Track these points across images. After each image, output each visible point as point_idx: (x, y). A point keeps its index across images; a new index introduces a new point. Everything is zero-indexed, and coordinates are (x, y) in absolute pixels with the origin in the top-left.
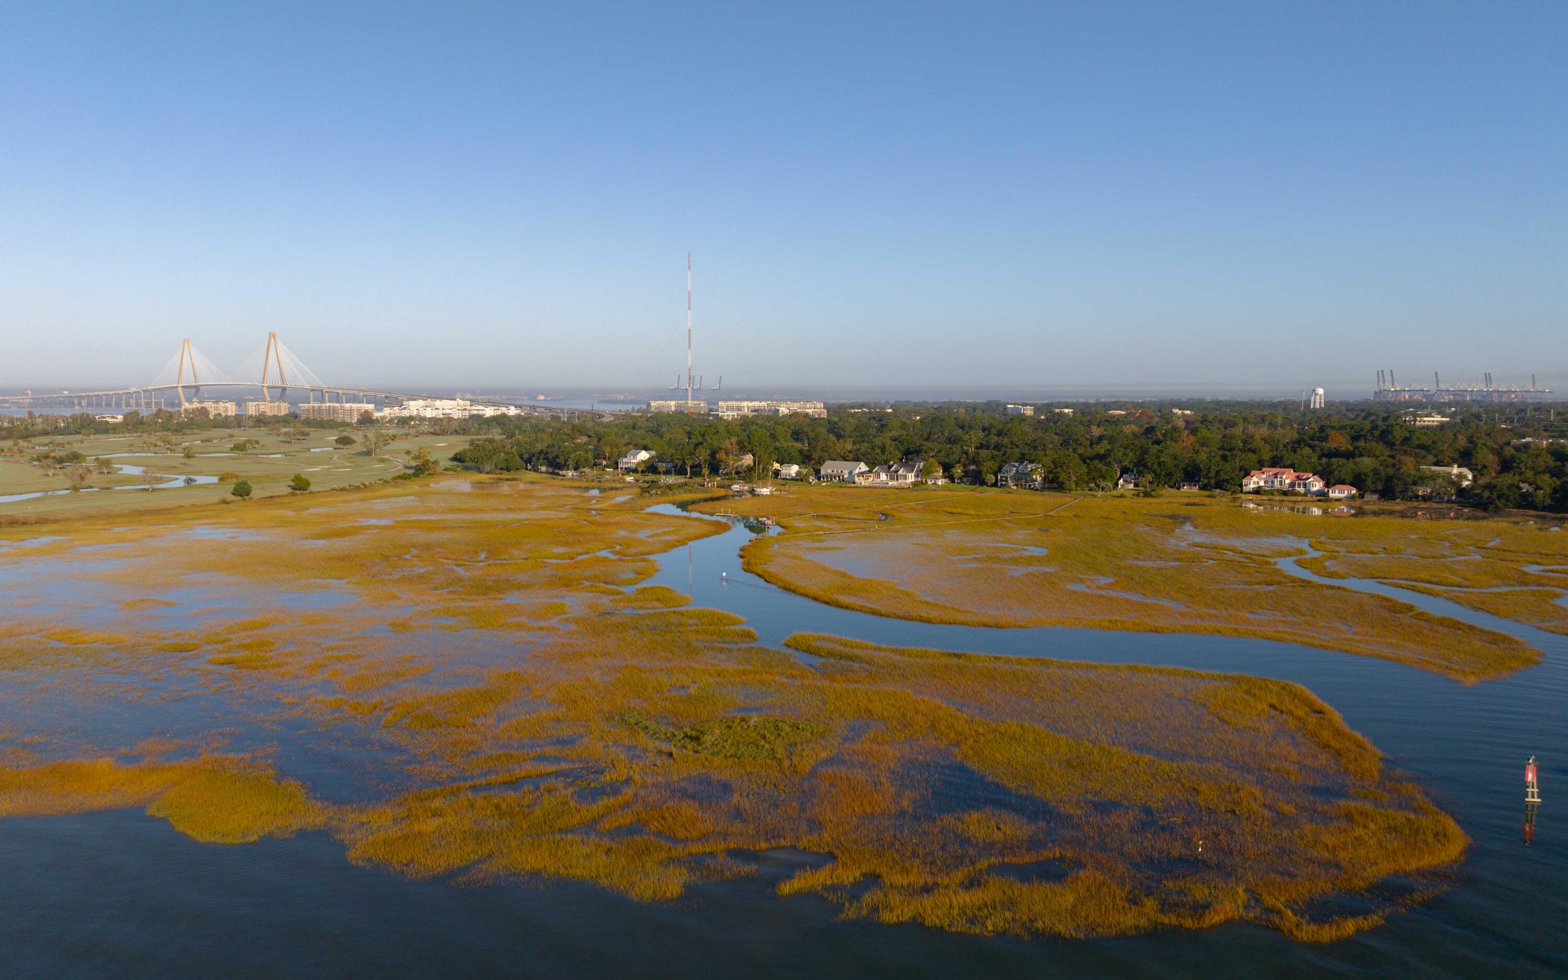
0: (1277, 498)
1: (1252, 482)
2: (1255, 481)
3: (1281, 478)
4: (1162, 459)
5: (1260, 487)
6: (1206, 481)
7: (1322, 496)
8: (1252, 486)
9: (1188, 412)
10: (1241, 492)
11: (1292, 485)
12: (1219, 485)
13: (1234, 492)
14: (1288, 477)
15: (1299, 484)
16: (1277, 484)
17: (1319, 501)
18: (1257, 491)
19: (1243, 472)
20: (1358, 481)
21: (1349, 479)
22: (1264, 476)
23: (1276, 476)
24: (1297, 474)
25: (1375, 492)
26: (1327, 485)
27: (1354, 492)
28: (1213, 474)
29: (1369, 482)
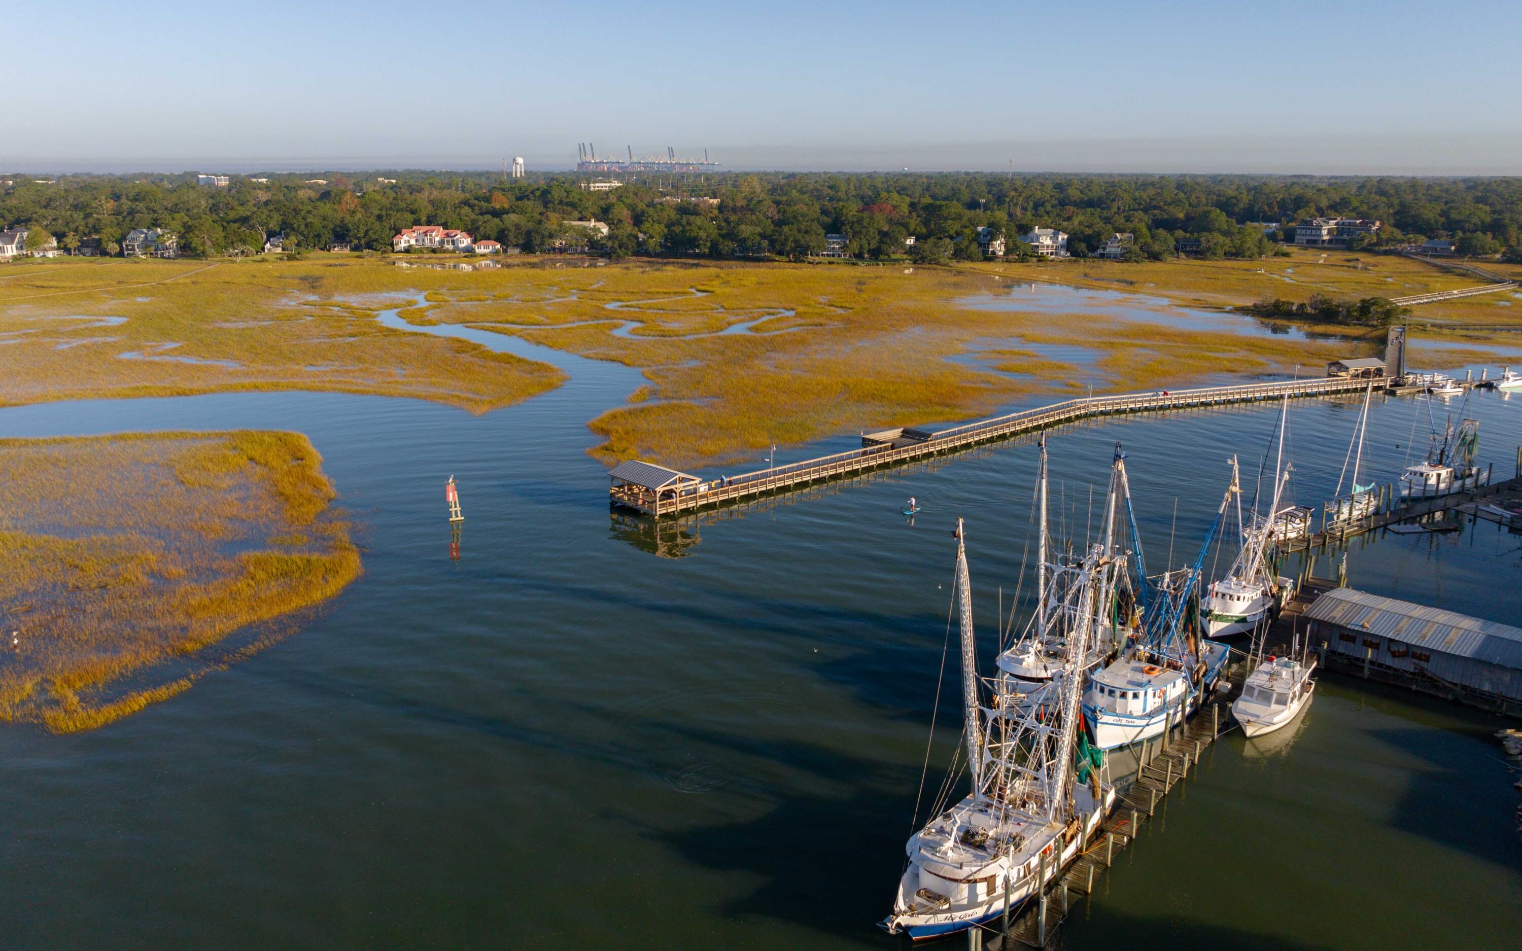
0: (427, 256)
1: (402, 241)
2: (405, 240)
3: (431, 235)
4: (309, 220)
5: (410, 246)
6: (356, 242)
7: (469, 252)
8: (403, 245)
9: (394, 181)
10: (393, 251)
11: (442, 242)
12: (369, 246)
13: (384, 252)
14: (437, 235)
15: (448, 242)
16: (427, 243)
17: (466, 257)
18: (407, 251)
19: (393, 232)
20: (501, 237)
21: (493, 234)
22: (415, 235)
23: (425, 233)
24: (446, 231)
25: (516, 246)
26: (475, 241)
27: (498, 246)
28: (361, 234)
29: (511, 236)
